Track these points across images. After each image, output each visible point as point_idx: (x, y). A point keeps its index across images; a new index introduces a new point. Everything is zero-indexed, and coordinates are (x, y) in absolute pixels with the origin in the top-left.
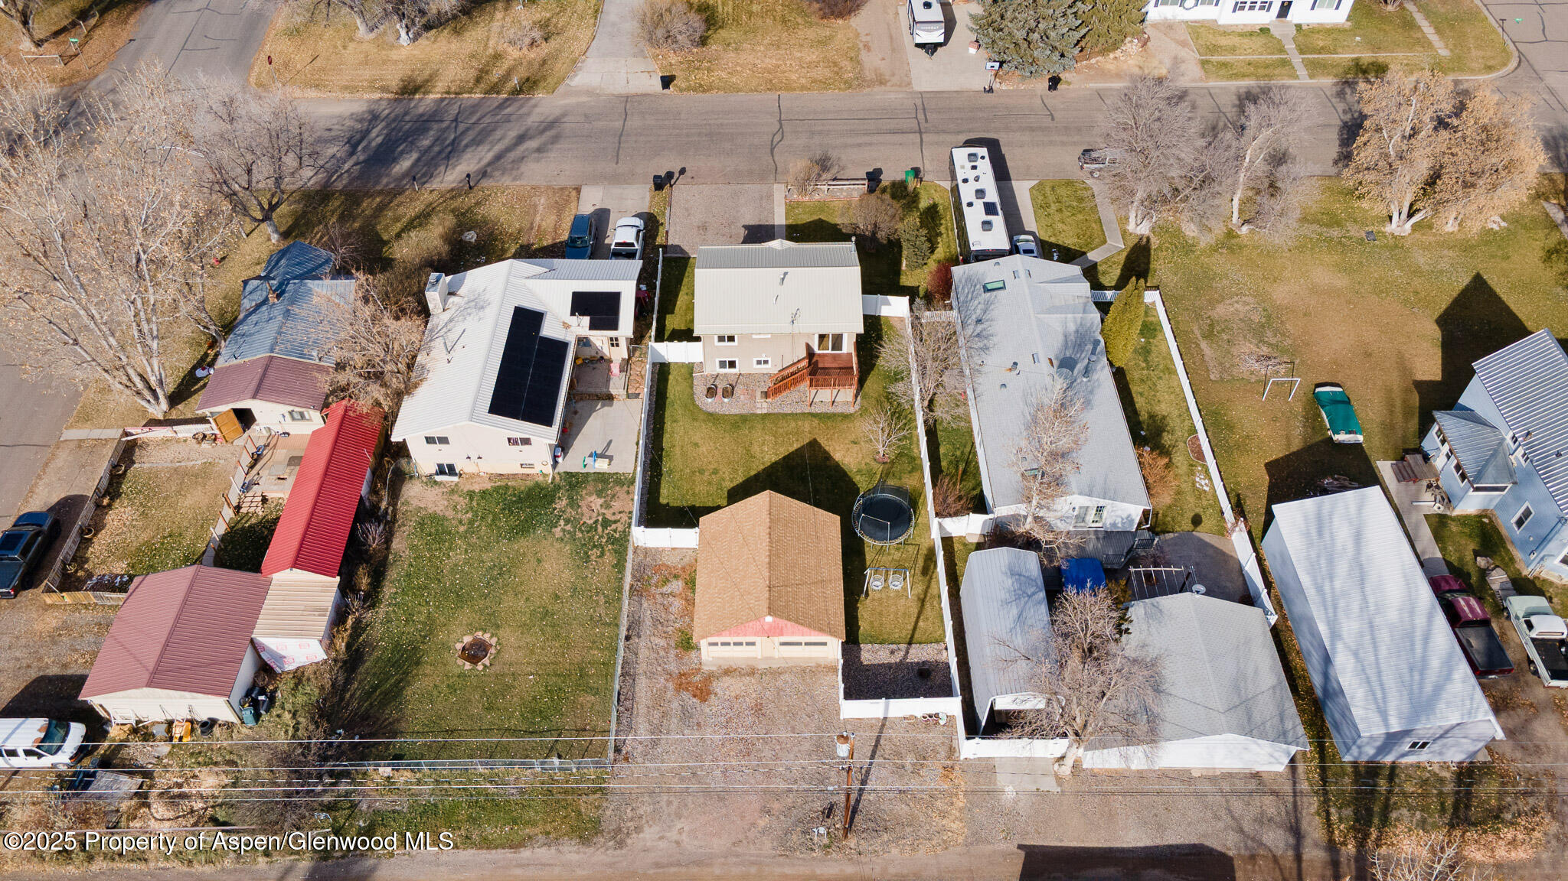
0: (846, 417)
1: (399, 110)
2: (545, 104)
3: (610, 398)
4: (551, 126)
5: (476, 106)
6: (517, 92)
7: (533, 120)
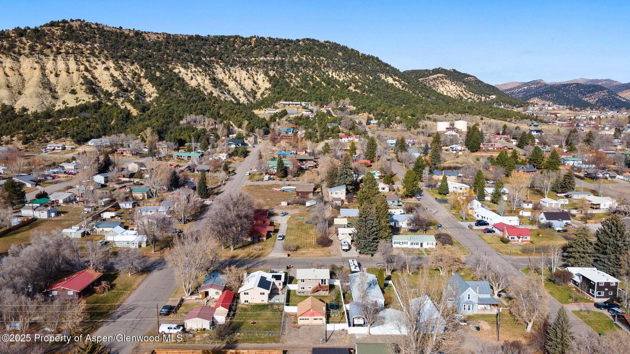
0: (327, 296)
1: (231, 260)
2: (262, 259)
3: (278, 294)
4: (265, 262)
5: (247, 259)
6: (256, 257)
7: (261, 260)
